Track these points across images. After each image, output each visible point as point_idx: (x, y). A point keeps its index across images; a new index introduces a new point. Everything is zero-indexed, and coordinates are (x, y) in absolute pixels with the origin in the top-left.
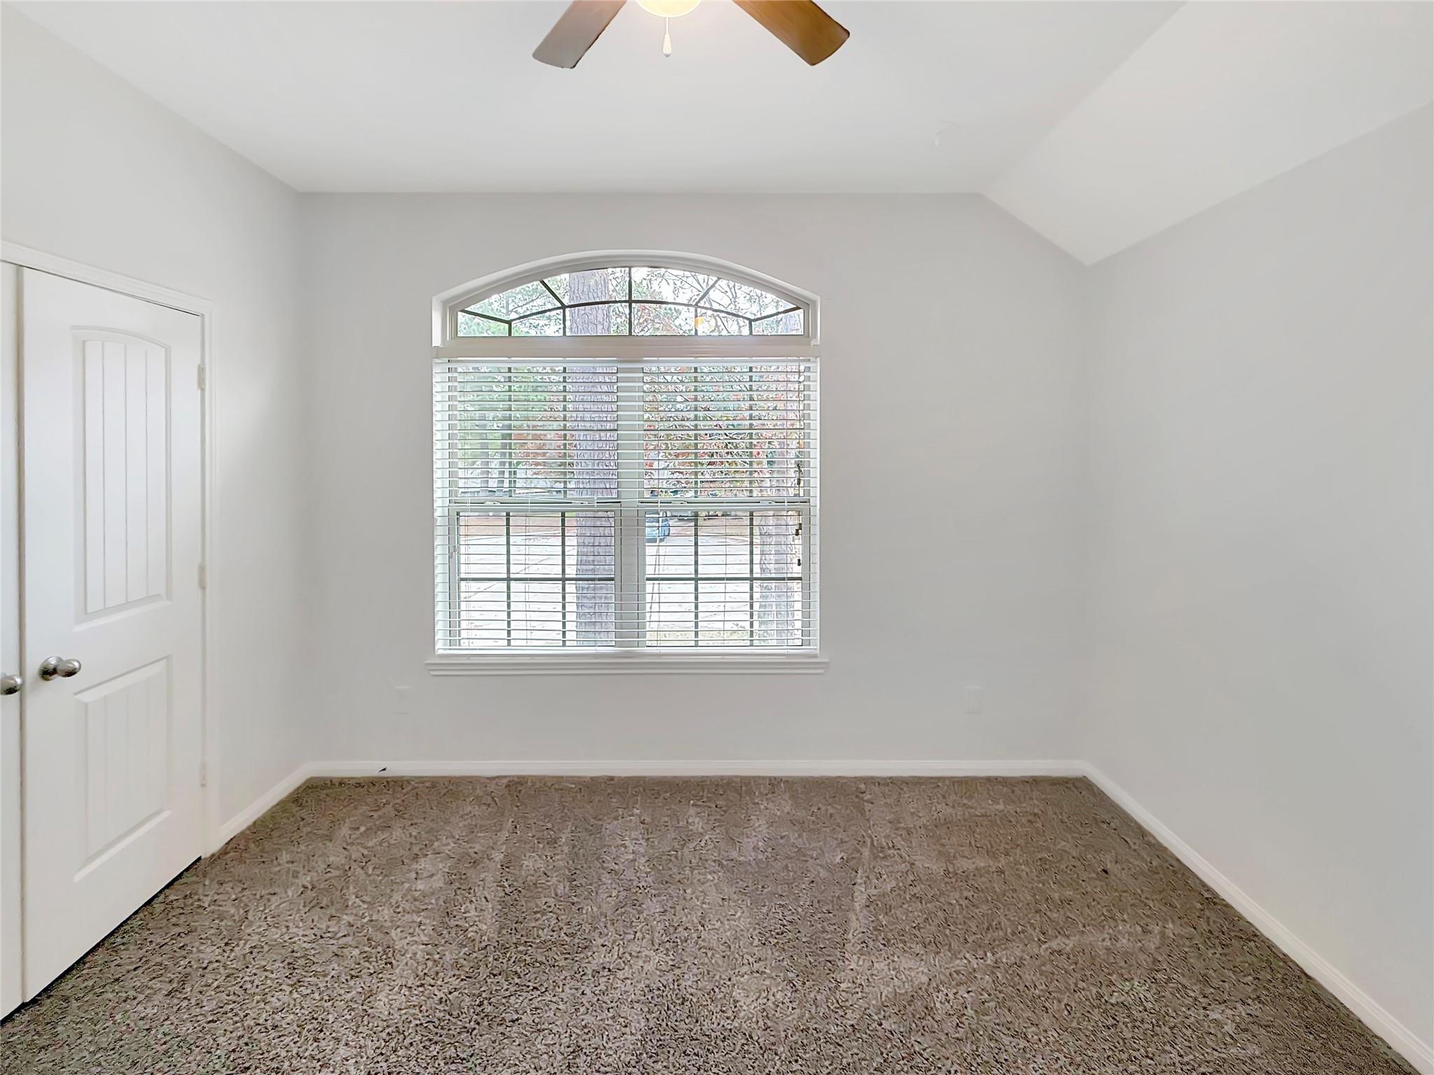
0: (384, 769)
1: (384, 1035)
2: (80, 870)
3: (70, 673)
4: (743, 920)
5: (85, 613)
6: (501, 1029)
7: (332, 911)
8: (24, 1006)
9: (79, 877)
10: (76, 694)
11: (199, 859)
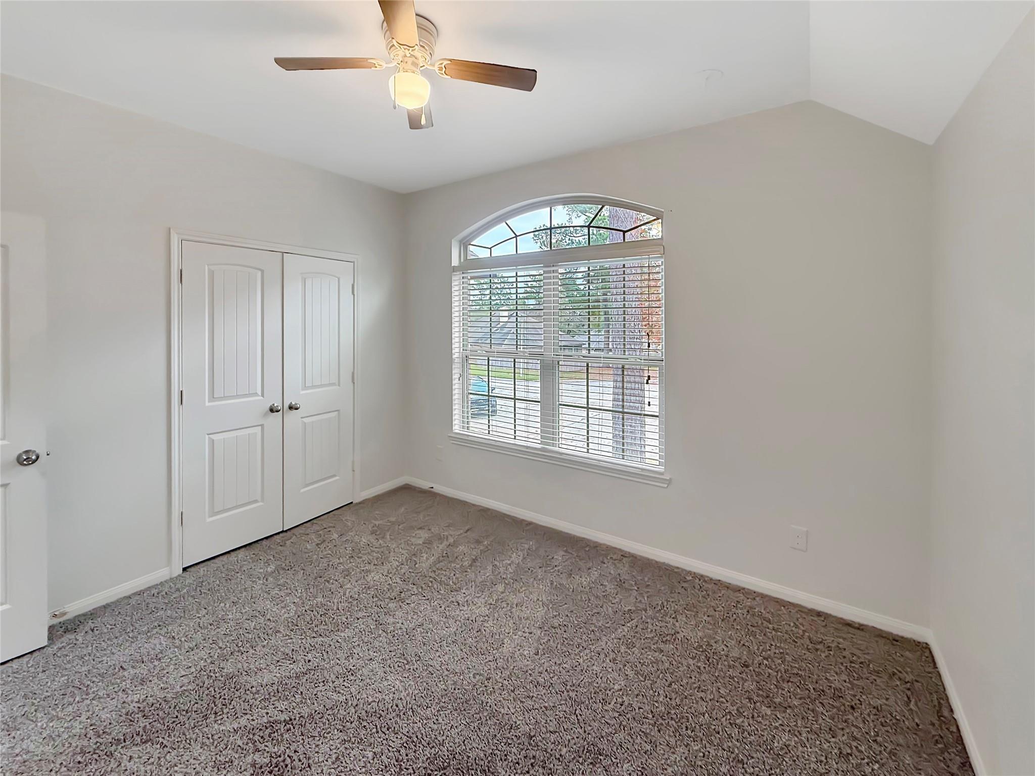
0: (432, 488)
1: (364, 586)
2: (304, 488)
3: (297, 409)
4: (541, 612)
5: (305, 387)
6: (401, 604)
7: (378, 537)
8: (283, 532)
9: (302, 490)
10: (302, 418)
11: (352, 503)
